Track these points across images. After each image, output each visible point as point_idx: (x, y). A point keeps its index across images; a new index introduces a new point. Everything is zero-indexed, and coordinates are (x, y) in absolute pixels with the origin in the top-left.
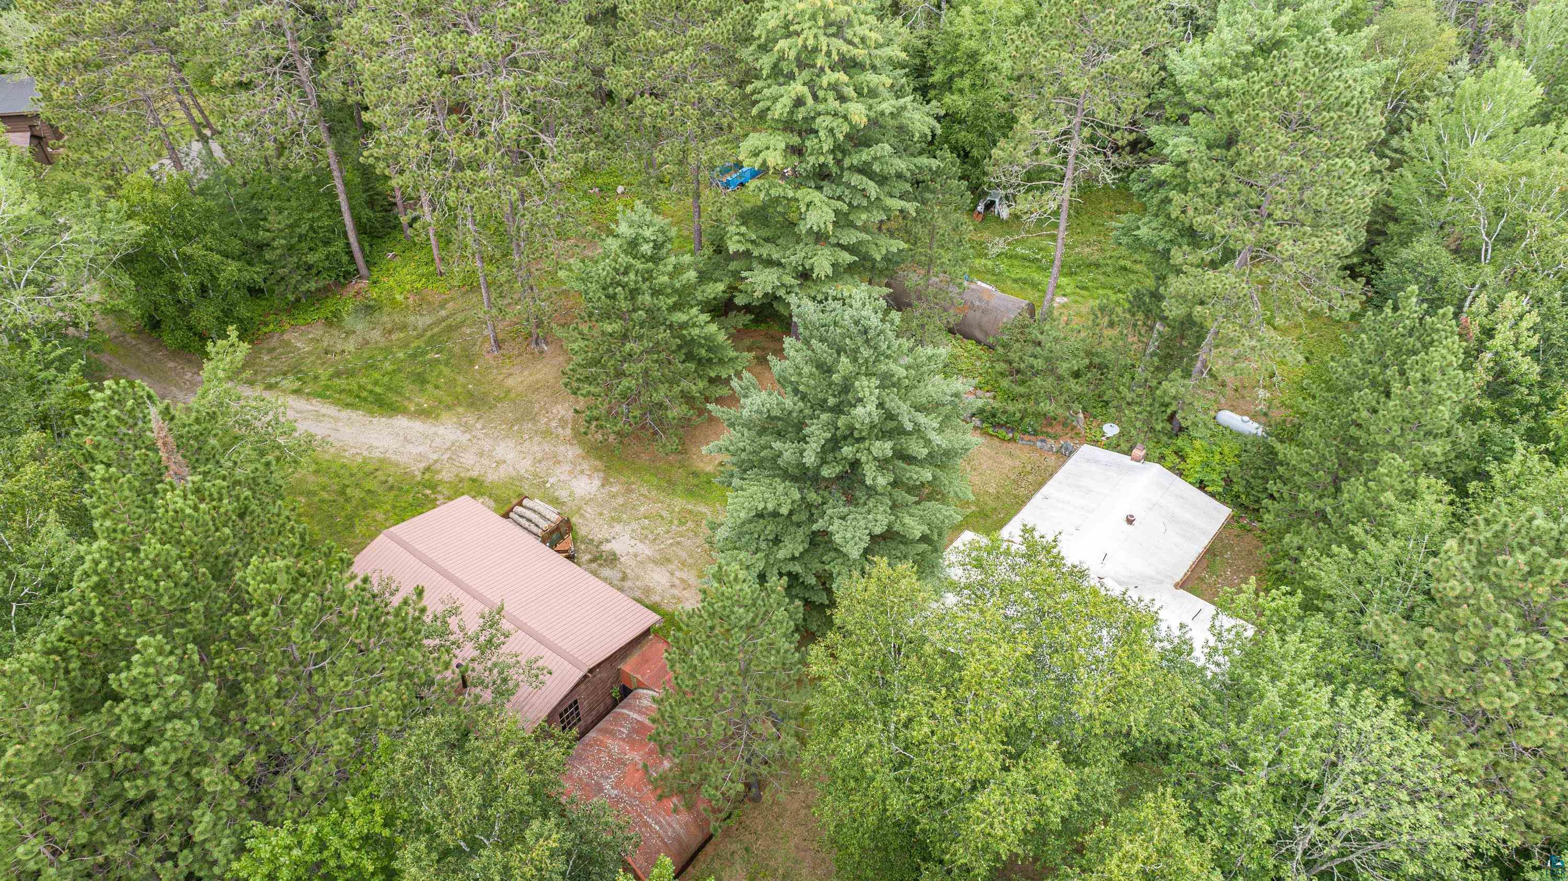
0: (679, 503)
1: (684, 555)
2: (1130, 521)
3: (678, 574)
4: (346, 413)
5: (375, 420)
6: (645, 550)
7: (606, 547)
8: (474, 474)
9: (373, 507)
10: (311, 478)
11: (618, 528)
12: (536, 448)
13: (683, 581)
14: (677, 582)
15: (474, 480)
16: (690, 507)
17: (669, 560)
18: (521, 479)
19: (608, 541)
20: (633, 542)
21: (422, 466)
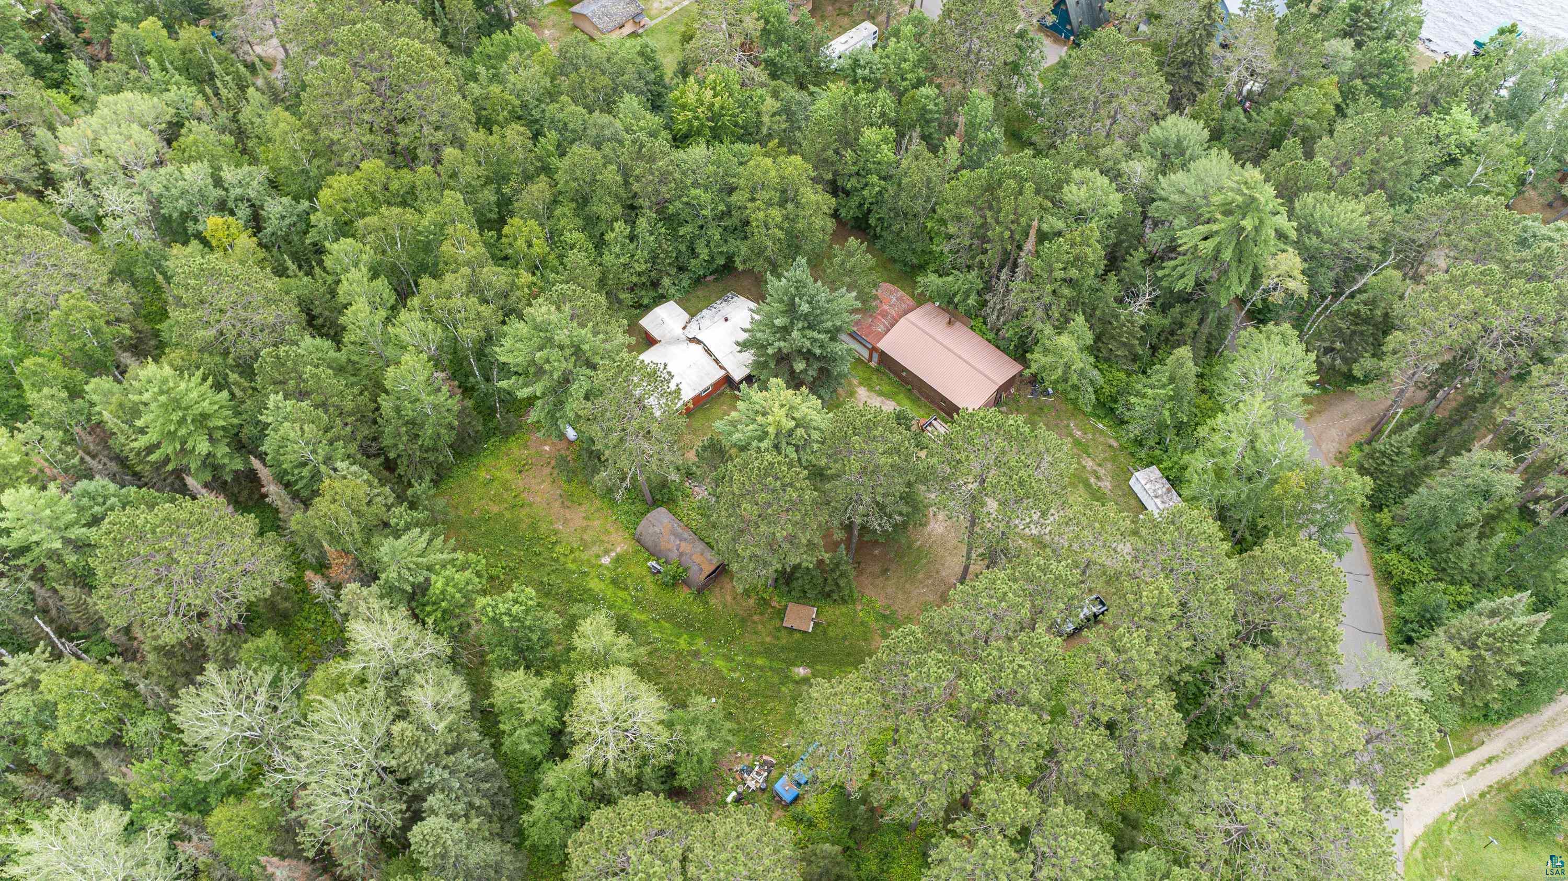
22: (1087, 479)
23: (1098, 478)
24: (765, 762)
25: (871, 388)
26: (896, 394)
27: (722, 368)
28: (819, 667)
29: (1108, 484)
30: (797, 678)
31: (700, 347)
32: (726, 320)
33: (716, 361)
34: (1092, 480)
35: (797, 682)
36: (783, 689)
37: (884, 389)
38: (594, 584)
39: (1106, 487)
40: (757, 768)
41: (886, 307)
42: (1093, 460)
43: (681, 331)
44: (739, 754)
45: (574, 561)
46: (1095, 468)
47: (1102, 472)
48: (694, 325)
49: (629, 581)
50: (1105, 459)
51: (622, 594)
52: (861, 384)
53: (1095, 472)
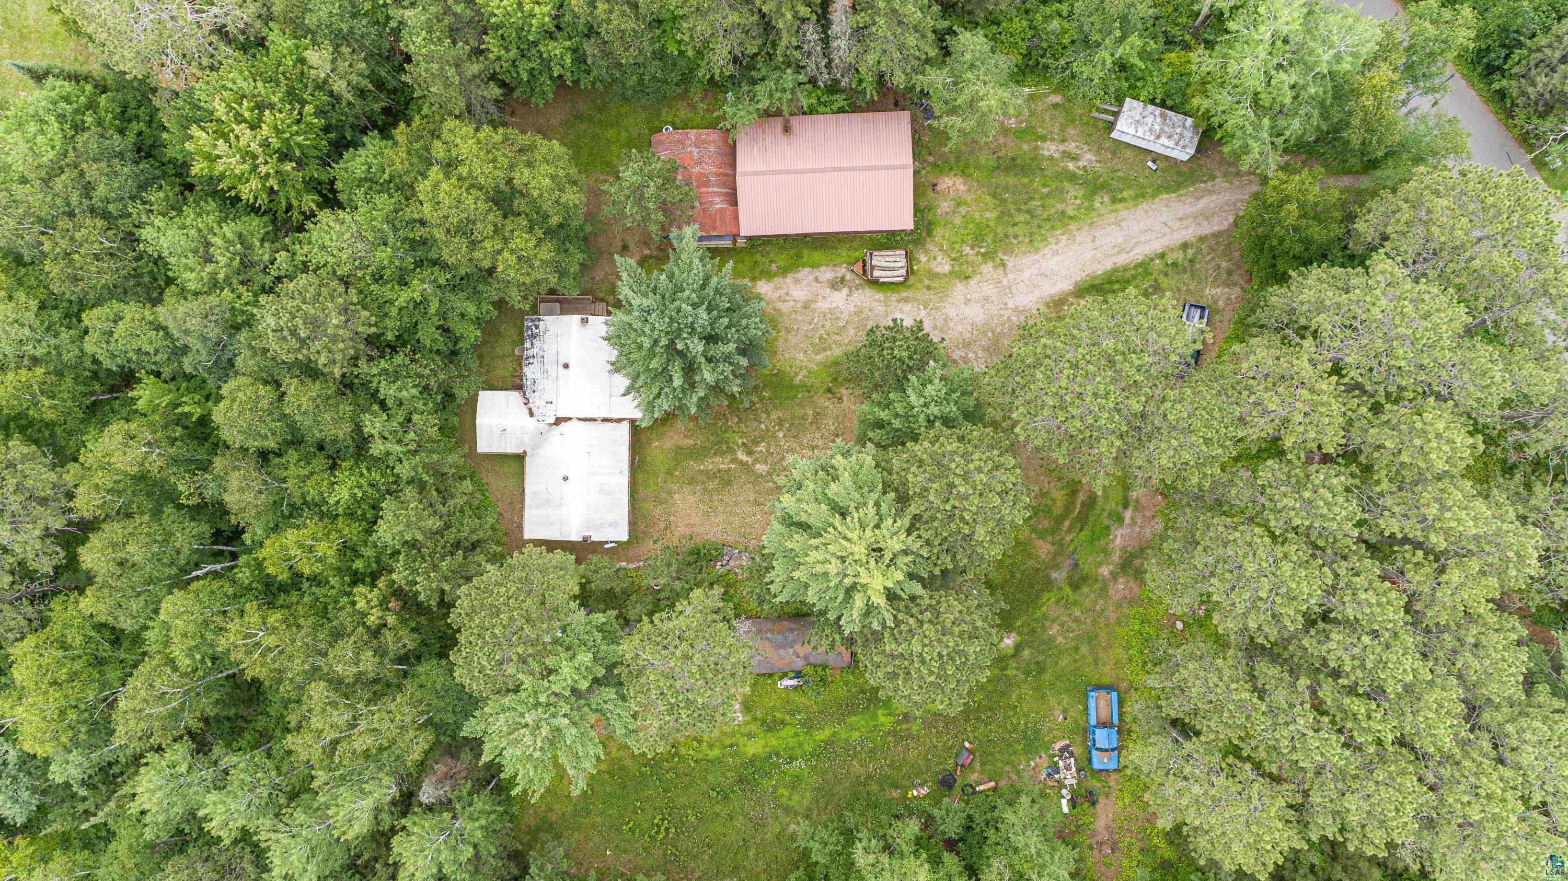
0: (837, 352)
1: (799, 318)
2: (565, 478)
3: (792, 303)
4: (1108, 265)
5: (1083, 275)
6: (822, 305)
7: (845, 291)
8: (973, 282)
9: (999, 217)
10: (1060, 207)
11: (852, 308)
12: (959, 328)
13: (785, 301)
14: (787, 298)
15: (967, 278)
16: (828, 353)
17: (805, 308)
18: (942, 300)
19: (848, 295)
20: (834, 305)
21: (1010, 265)
22: (1066, 170)
23: (1076, 158)
24: (1062, 750)
25: (768, 275)
26: (799, 256)
27: (619, 421)
28: (1019, 623)
29: (1089, 156)
30: (1011, 651)
31: (574, 423)
32: (566, 366)
33: (605, 420)
34: (1071, 166)
35: (1014, 655)
36: (1009, 672)
37: (781, 263)
38: (754, 748)
39: (1090, 161)
40: (1061, 763)
41: (696, 170)
42: (1052, 140)
43: (532, 421)
44: (1033, 764)
45: (711, 747)
46: (1062, 148)
47: (1071, 146)
48: (537, 401)
49: (778, 715)
50: (1063, 129)
51: (787, 732)
52: (753, 279)
53: (1067, 155)
